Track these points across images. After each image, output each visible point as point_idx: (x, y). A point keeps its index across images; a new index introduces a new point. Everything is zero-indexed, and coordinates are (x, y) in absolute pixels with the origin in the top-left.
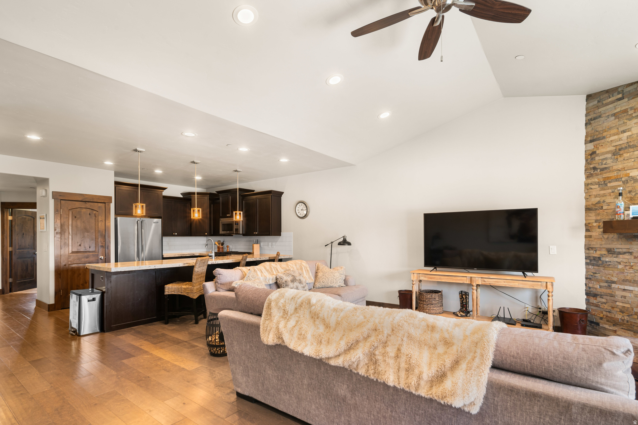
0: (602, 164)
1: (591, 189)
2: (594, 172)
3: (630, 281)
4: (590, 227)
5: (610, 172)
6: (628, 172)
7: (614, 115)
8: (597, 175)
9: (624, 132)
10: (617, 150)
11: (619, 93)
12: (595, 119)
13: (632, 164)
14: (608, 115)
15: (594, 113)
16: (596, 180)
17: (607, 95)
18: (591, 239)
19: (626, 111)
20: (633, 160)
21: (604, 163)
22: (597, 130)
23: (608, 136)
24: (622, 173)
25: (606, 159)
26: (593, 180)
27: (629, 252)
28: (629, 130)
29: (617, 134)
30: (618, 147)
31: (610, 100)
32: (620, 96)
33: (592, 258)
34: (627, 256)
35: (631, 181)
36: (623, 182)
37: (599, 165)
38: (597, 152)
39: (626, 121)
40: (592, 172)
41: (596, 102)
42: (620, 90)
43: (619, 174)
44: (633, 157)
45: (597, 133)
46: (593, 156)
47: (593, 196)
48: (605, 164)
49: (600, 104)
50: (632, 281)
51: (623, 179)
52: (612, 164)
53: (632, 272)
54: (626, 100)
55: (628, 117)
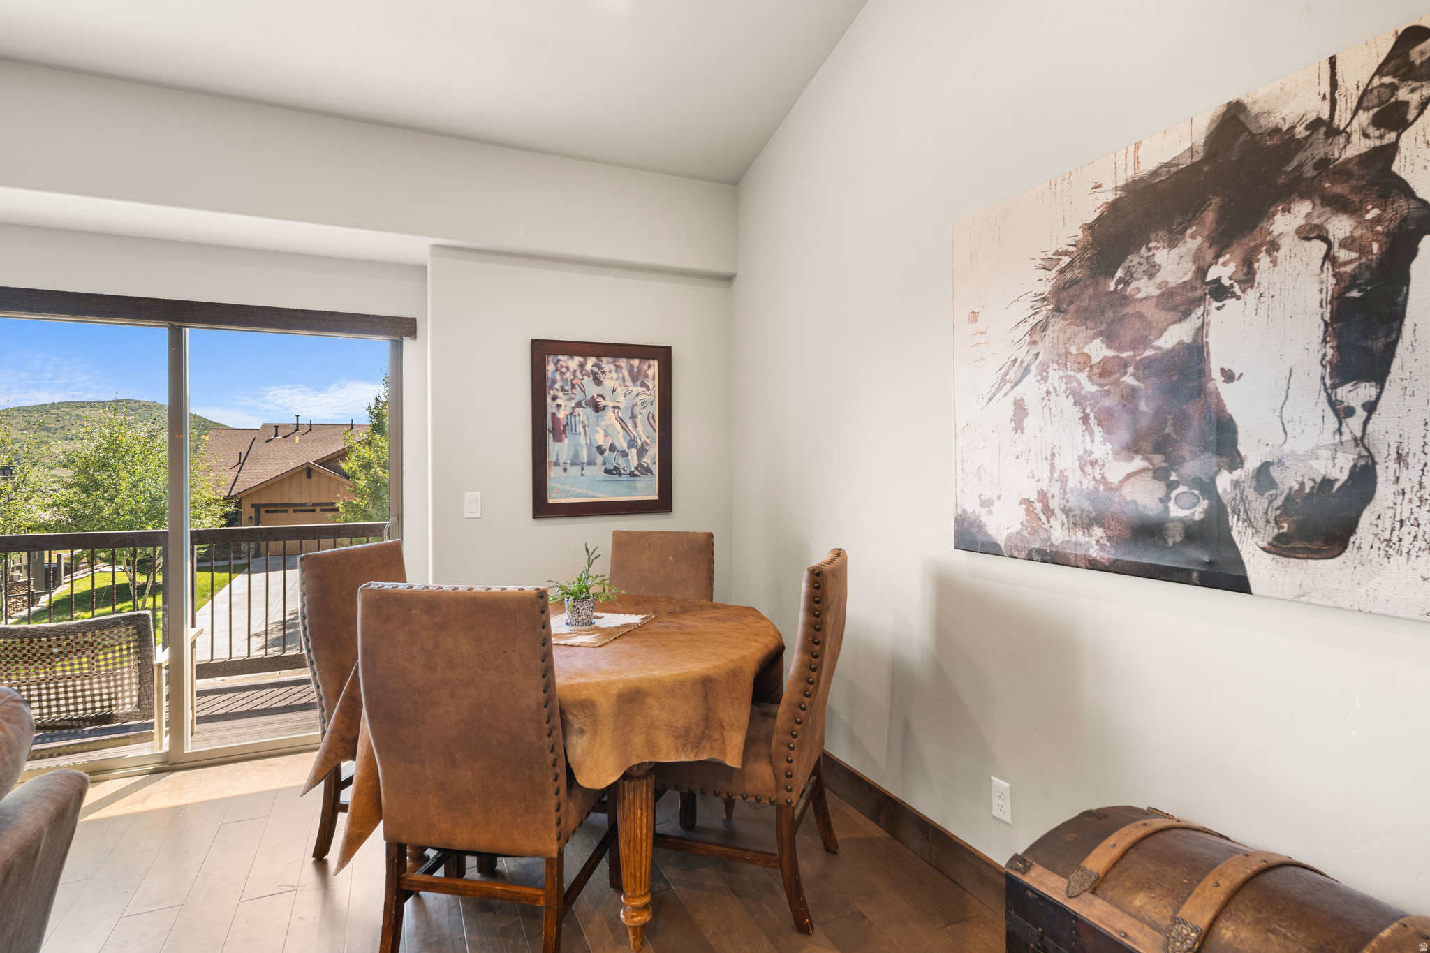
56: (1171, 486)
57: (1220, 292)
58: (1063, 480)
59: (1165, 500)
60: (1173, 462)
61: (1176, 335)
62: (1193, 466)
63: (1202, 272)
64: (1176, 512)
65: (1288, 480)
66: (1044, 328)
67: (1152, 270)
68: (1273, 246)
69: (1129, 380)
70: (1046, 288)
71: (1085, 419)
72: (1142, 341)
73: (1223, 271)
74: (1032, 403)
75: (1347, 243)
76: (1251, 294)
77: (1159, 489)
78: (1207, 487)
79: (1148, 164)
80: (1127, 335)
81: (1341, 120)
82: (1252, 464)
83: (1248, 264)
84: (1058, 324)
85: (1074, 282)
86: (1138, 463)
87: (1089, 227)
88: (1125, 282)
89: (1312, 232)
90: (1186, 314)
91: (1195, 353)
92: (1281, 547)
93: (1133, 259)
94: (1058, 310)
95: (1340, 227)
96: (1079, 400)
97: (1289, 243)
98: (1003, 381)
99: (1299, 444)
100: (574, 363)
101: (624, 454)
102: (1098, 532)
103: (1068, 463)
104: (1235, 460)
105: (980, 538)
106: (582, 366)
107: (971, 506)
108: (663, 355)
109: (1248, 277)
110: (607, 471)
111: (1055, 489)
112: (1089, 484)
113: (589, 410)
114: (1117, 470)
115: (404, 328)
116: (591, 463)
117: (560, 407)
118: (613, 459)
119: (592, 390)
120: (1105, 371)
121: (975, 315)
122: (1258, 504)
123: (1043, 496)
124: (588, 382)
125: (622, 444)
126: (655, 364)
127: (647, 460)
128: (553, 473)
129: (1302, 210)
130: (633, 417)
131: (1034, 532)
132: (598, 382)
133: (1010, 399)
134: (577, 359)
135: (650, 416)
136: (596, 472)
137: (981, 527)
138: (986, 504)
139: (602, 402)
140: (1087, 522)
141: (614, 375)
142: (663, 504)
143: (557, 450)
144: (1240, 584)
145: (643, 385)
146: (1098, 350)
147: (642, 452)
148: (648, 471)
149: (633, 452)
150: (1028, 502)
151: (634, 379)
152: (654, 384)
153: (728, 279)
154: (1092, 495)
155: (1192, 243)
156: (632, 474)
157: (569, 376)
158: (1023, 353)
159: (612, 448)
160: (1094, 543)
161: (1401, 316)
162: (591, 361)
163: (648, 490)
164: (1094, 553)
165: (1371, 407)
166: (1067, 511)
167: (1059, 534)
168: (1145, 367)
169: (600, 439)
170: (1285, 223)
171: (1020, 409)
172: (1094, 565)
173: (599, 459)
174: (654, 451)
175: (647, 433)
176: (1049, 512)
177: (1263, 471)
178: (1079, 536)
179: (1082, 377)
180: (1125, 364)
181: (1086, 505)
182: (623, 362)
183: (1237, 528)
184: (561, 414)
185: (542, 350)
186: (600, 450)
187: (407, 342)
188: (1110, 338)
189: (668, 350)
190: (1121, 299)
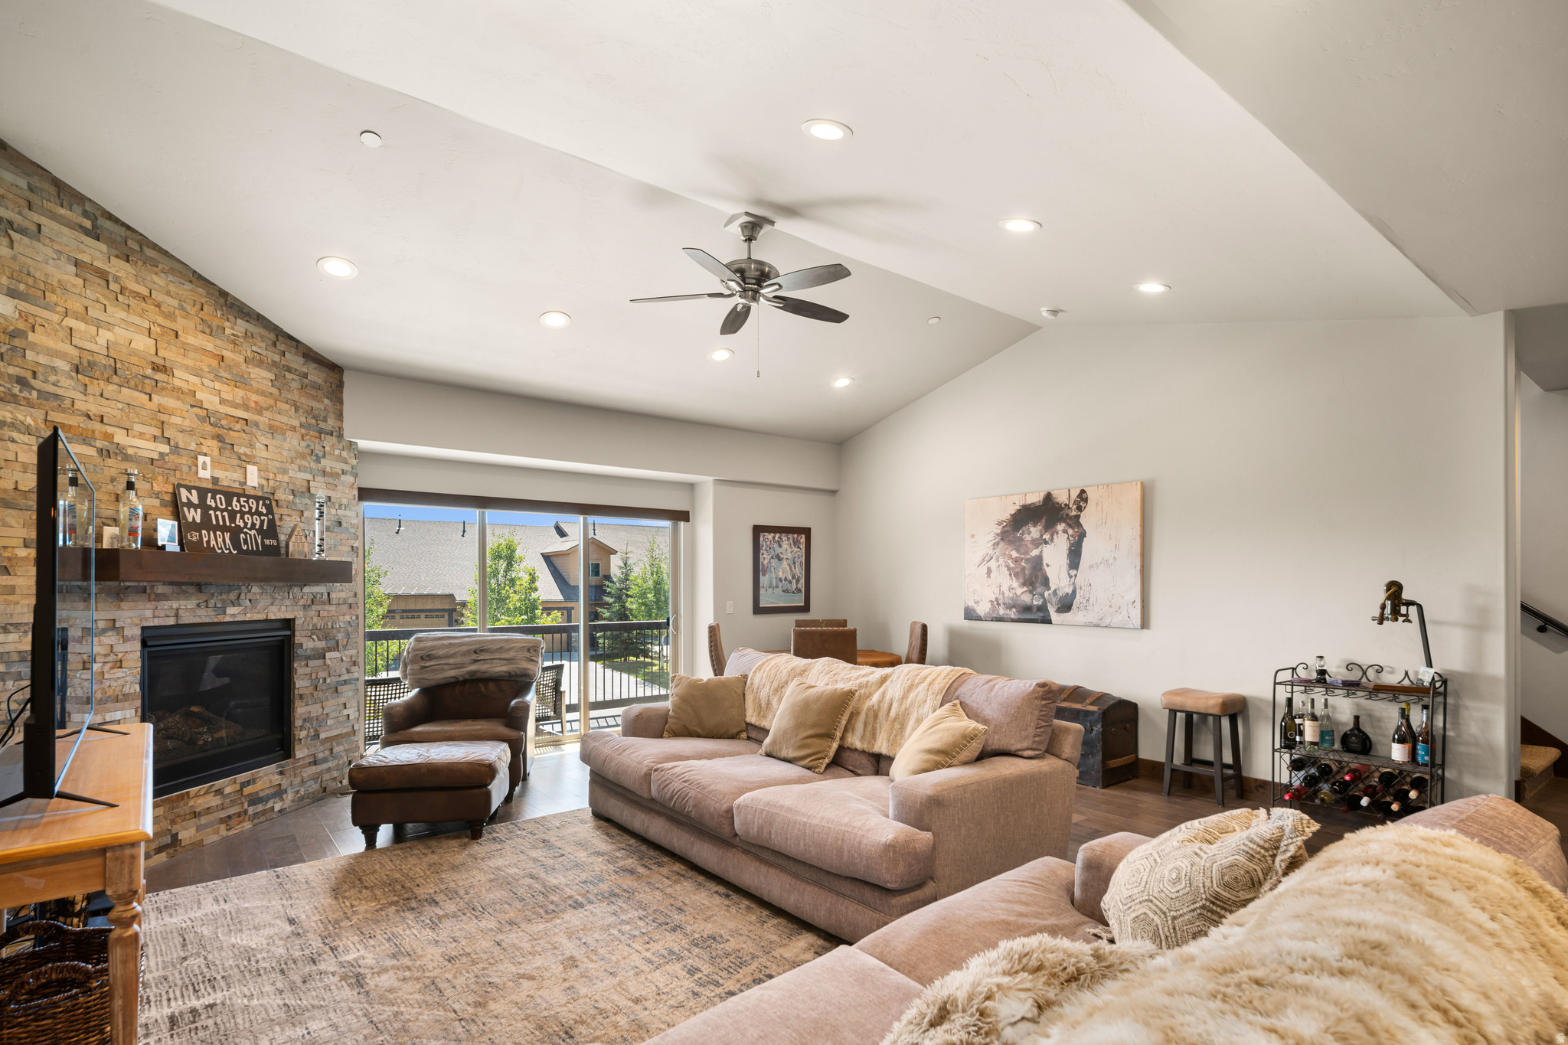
0: (46, 381)
1: (13, 441)
2: (21, 391)
3: (117, 700)
4: (9, 559)
5: (63, 411)
6: (110, 430)
7: (77, 263)
8: (30, 404)
9: (98, 324)
10: (85, 364)
11: (86, 214)
12: (22, 231)
13: (117, 413)
14: (60, 252)
15: (20, 213)
16: (29, 420)
17: (53, 190)
18: (10, 598)
19: (103, 275)
20: (120, 406)
21: (52, 378)
22: (32, 270)
23: (58, 309)
24: (97, 426)
25: (54, 369)
26: (21, 417)
27: (114, 628)
28: (109, 326)
29: (83, 320)
30: (87, 357)
31: (62, 211)
32: (88, 224)
33: (15, 657)
34: (110, 639)
35: (116, 454)
36: (100, 451)
37: (35, 378)
38: (30, 337)
39: (102, 300)
40: (16, 390)
41: (23, 183)
42: (88, 207)
43: (90, 427)
44: (120, 398)
45: (30, 281)
46: (17, 342)
47: (18, 466)
48: (54, 385)
49: (34, 199)
50: (120, 697)
51: (99, 444)
52: (72, 394)
53: (120, 675)
54: (104, 247)
55: (106, 292)
56: (1034, 595)
57: (1046, 543)
58: (1003, 594)
59: (1032, 599)
60: (1034, 588)
61: (1035, 553)
62: (1039, 590)
63: (1042, 536)
64: (1035, 603)
65: (1060, 593)
66: (998, 544)
67: (1029, 533)
68: (1057, 533)
69: (1023, 564)
70: (999, 532)
71: (1010, 575)
72: (1026, 553)
73: (1046, 537)
74: (994, 568)
75: (1072, 536)
76: (1053, 544)
77: (1030, 596)
78: (1042, 595)
79: (1029, 502)
80: (1022, 550)
81: (1071, 506)
82: (1052, 589)
83: (1052, 536)
84: (1002, 544)
85: (1007, 531)
86: (1025, 589)
87: (1012, 515)
88: (1022, 534)
89: (1065, 531)
90: (1038, 547)
91: (1040, 558)
92: (1059, 611)
93: (1024, 528)
94: (1002, 539)
95: (1070, 531)
96: (1009, 569)
97: (1060, 533)
98: (984, 560)
99: (1062, 584)
100: (770, 536)
101: (790, 582)
102: (1014, 610)
103: (1005, 588)
104: (1049, 588)
105: (974, 615)
106: (774, 538)
107: (971, 604)
108: (806, 532)
109: (1052, 540)
110: (783, 591)
111: (1001, 597)
112: (1011, 595)
113: (776, 560)
114: (1020, 591)
115: (683, 516)
116: (777, 587)
117: (765, 557)
118: (786, 585)
119: (778, 550)
120: (1016, 560)
121: (973, 536)
122: (1054, 600)
123: (997, 599)
124: (776, 545)
125: (790, 577)
126: (803, 536)
127: (799, 585)
128: (762, 591)
129: (1063, 525)
130: (794, 563)
131: (994, 611)
132: (780, 546)
133: (986, 566)
134: (772, 534)
135: (801, 563)
136: (779, 591)
137: (975, 611)
138: (977, 602)
139: (782, 556)
140: (1010, 607)
141: (786, 542)
142: (806, 608)
143: (764, 580)
144: (1049, 622)
145: (799, 547)
146: (1014, 554)
147: (798, 581)
148: (799, 591)
149: (794, 581)
150: (992, 601)
151: (795, 545)
152: (803, 546)
153: (834, 492)
154: (1012, 599)
155: (1039, 528)
156: (793, 592)
157: (768, 543)
158: (991, 552)
159: (786, 579)
160: (1012, 613)
161: (1080, 555)
162: (778, 535)
163: (799, 602)
164: (1013, 616)
165: (1076, 576)
166: (1004, 604)
167: (1002, 611)
168: (1027, 560)
169: (781, 575)
170: (1060, 527)
171: (989, 571)
172: (1013, 621)
173: (780, 585)
174: (802, 581)
175: (799, 571)
176: (999, 604)
177: (1055, 591)
178: (1008, 612)
179: (1010, 562)
180: (1022, 559)
181: (1010, 602)
182: (790, 536)
183: (1049, 605)
184: (765, 563)
185: (758, 530)
186: (781, 580)
187: (682, 524)
188: (1018, 551)
189: (809, 530)
190: (1021, 539)
